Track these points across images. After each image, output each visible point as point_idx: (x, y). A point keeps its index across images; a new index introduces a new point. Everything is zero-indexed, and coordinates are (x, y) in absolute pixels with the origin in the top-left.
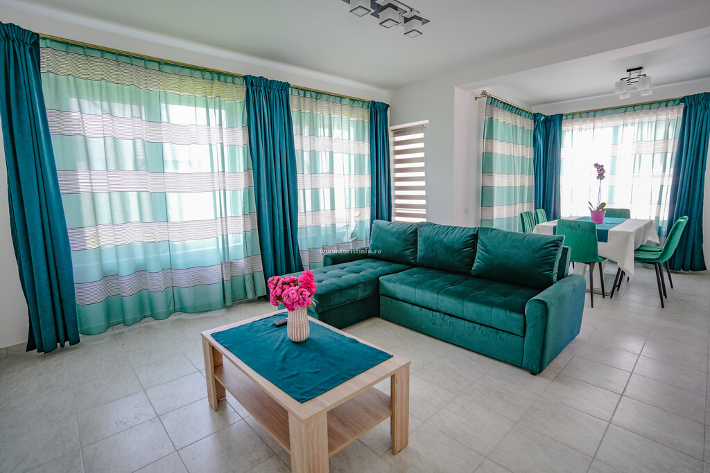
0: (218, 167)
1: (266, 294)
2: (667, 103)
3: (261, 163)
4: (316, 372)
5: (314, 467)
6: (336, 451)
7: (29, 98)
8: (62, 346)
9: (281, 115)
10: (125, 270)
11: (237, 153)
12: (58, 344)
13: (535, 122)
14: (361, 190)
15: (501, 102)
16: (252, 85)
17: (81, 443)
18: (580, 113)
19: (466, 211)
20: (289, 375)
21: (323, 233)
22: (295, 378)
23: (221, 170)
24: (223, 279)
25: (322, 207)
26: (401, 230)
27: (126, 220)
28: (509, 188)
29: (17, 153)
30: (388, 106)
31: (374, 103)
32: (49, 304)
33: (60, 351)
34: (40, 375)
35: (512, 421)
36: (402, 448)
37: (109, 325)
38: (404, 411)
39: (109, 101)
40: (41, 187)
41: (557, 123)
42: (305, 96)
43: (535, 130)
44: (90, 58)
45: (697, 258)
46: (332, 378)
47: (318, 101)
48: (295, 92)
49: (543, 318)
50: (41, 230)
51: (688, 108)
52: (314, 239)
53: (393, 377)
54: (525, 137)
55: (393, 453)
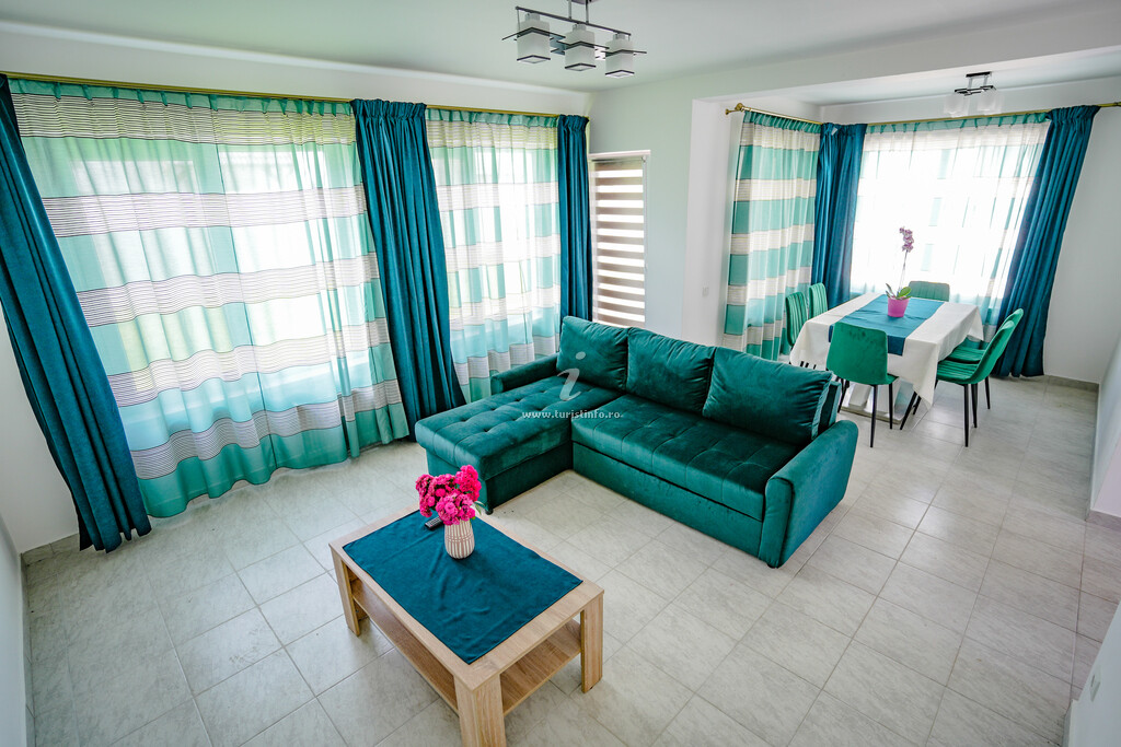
0: (320, 253)
1: (408, 434)
2: (1025, 118)
3: (388, 242)
4: (485, 613)
5: (487, 732)
6: (512, 708)
7: (13, 187)
8: (129, 537)
9: (414, 159)
10: (201, 422)
11: (349, 229)
12: (122, 534)
13: (821, 138)
14: (547, 260)
15: (768, 116)
16: (365, 115)
17: (192, 690)
18: (894, 125)
19: (705, 292)
20: (451, 618)
21: (488, 330)
22: (459, 623)
23: (327, 259)
24: (343, 418)
25: (485, 293)
26: (604, 339)
27: (192, 352)
28: (773, 251)
29: (13, 278)
30: (586, 120)
31: (564, 118)
32: (101, 486)
33: (126, 544)
34: (109, 585)
35: (733, 640)
36: (595, 684)
37: (188, 499)
38: (596, 646)
39: (134, 159)
40: (59, 324)
41: (857, 139)
42: (451, 120)
43: (821, 151)
44: (96, 102)
45: (1033, 358)
46: (505, 622)
47: (474, 124)
48: (435, 115)
49: (787, 502)
50: (70, 388)
51: (1055, 130)
52: (476, 340)
53: (582, 613)
54: (804, 165)
55: (583, 691)
